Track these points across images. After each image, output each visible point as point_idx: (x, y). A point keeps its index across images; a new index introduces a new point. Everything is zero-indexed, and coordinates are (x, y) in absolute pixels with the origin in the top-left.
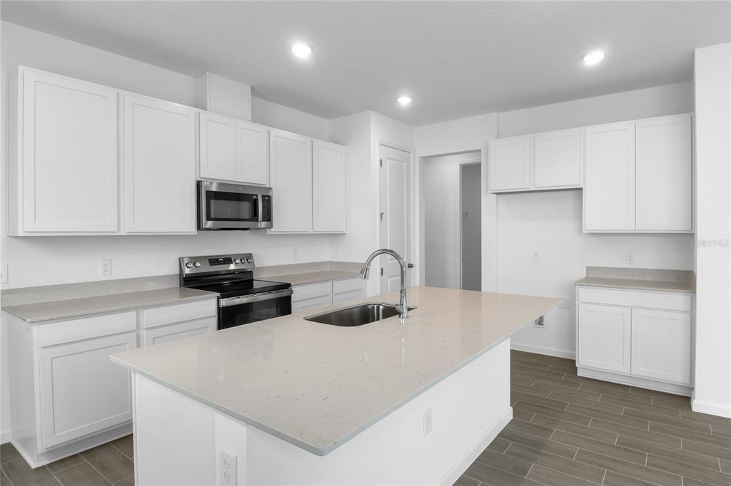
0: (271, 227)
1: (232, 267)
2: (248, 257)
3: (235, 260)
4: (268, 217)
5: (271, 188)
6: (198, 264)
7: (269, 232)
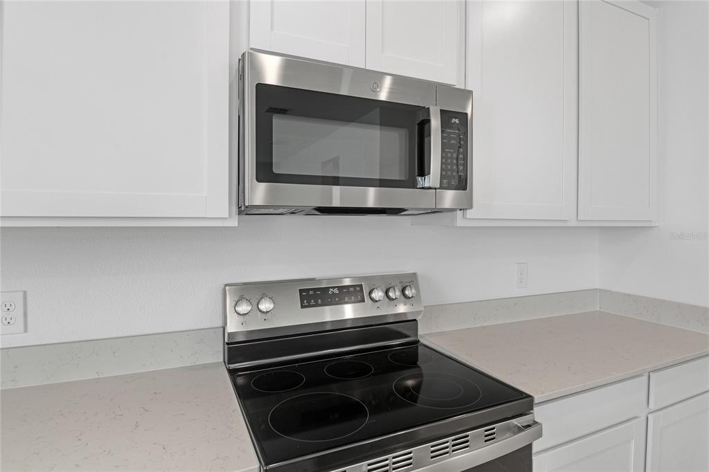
0: (467, 205)
1: (349, 312)
2: (405, 284)
3: (370, 293)
4: (459, 179)
5: (470, 92)
6: (266, 305)
7: (460, 220)
